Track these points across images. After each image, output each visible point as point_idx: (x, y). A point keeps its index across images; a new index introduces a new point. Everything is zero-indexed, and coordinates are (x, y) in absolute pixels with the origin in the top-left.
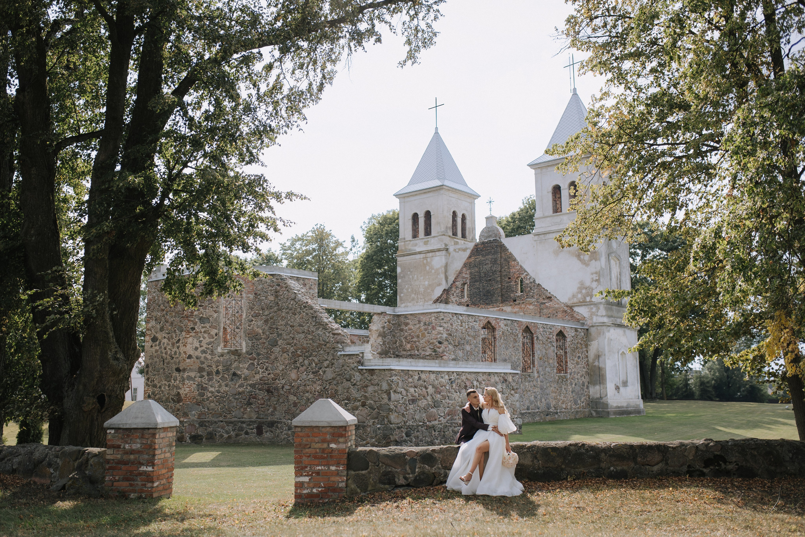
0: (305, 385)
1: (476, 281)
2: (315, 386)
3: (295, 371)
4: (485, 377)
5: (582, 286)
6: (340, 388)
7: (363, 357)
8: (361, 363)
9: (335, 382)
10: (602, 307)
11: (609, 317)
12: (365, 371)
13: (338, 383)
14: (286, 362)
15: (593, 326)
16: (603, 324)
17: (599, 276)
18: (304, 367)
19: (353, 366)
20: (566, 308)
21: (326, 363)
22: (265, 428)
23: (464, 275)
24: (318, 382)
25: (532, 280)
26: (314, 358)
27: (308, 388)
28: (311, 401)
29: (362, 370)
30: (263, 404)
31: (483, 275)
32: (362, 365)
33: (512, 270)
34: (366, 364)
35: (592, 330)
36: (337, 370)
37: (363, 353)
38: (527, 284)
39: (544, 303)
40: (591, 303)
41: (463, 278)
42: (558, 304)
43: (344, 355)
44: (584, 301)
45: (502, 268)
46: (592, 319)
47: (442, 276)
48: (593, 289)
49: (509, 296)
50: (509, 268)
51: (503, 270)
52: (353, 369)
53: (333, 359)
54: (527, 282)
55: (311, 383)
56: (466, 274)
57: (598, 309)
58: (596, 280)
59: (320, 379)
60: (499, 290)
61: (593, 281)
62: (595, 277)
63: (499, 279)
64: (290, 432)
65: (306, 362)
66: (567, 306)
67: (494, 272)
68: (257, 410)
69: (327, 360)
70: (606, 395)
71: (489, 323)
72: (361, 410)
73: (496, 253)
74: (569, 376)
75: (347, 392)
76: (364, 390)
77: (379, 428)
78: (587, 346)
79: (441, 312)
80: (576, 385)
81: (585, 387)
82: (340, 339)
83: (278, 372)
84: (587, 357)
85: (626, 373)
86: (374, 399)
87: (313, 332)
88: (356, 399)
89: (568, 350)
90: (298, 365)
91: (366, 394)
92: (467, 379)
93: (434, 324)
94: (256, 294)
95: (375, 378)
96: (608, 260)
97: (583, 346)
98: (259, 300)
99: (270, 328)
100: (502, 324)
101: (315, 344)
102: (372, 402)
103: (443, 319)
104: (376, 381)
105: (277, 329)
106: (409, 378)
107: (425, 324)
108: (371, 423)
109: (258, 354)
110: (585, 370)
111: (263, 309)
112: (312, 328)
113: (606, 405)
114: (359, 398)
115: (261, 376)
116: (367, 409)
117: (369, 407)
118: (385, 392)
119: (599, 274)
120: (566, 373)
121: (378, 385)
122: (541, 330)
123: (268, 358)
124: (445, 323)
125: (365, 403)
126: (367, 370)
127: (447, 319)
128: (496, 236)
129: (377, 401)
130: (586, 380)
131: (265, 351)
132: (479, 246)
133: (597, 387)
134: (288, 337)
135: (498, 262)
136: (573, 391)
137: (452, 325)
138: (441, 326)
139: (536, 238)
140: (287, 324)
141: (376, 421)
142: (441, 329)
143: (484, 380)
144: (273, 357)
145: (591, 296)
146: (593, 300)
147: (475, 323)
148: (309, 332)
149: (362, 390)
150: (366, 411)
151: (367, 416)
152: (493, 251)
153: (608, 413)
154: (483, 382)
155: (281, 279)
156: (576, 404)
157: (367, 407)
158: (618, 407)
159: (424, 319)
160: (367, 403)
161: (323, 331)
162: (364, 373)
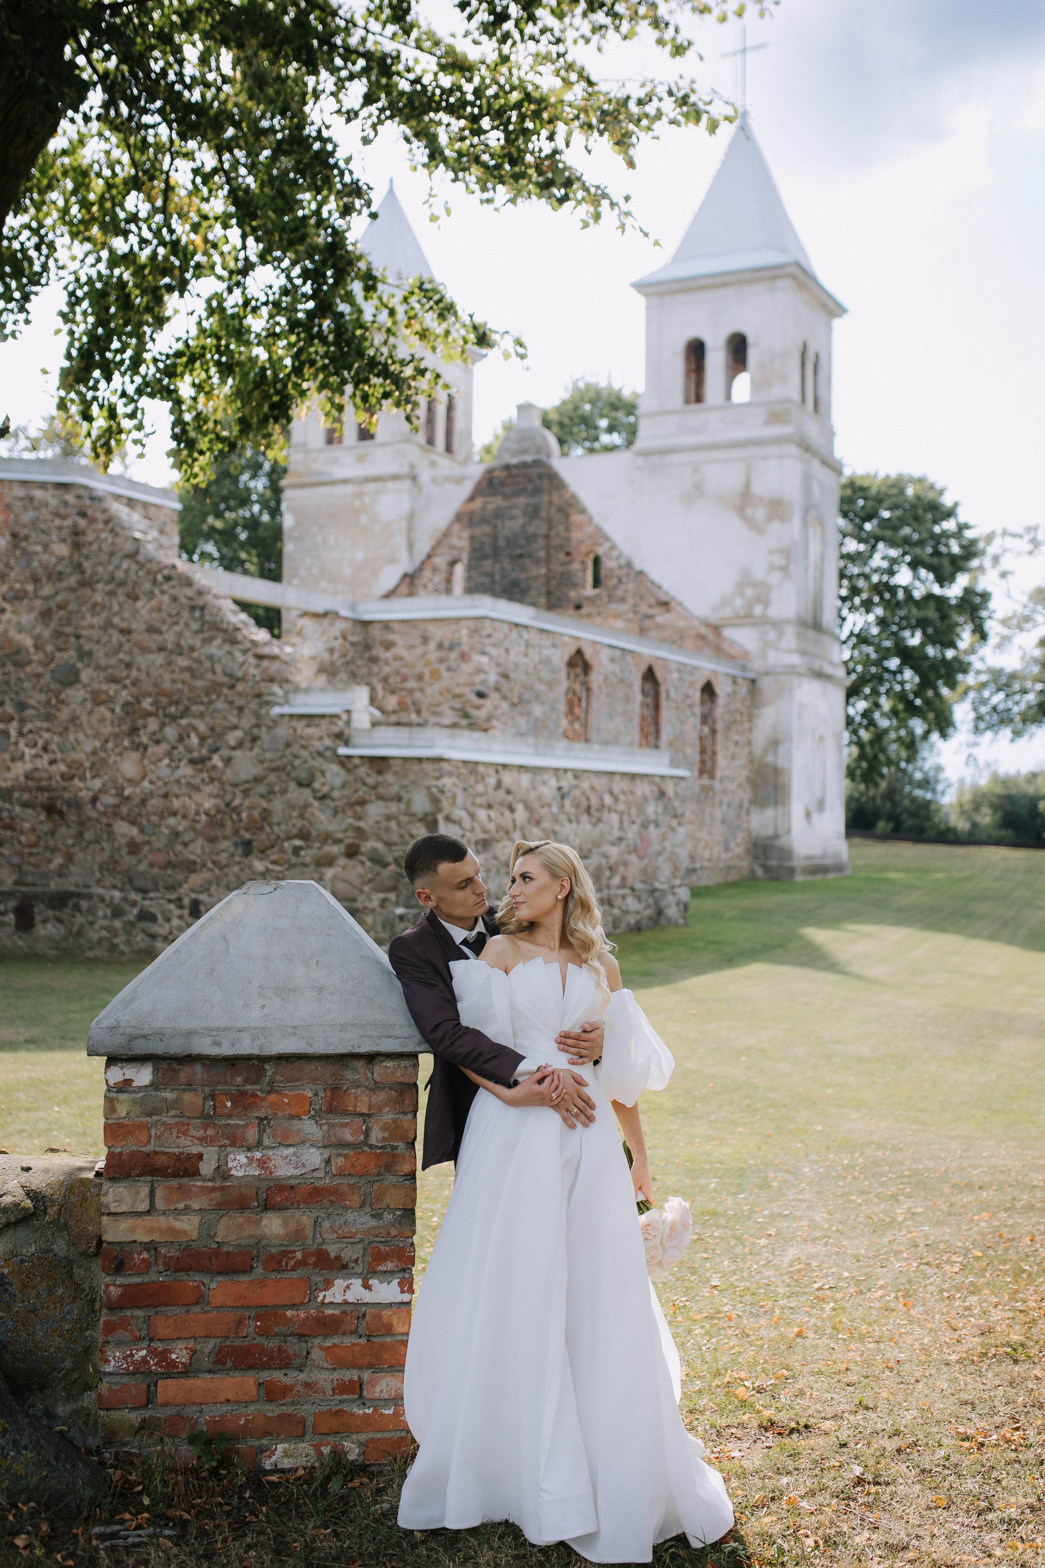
0: (166, 796)
1: (484, 557)
2: (198, 797)
3: (135, 755)
4: (625, 785)
5: (745, 581)
6: (277, 806)
7: (348, 723)
8: (342, 738)
9: (262, 789)
10: (790, 632)
11: (803, 653)
12: (357, 761)
13: (271, 792)
14: (107, 731)
15: (767, 673)
16: (791, 671)
17: (788, 558)
18: (164, 746)
19: (318, 745)
20: (704, 630)
21: (232, 738)
22: (40, 911)
23: (455, 541)
24: (208, 789)
25: (622, 561)
26: (196, 722)
27: (176, 803)
28: (186, 838)
29: (349, 757)
30: (35, 845)
31: (502, 542)
32: (347, 743)
33: (576, 535)
34: (356, 740)
35: (766, 684)
36: (269, 755)
37: (348, 712)
38: (611, 570)
39: (651, 617)
40: (765, 622)
41: (453, 547)
42: (685, 619)
43: (292, 716)
44: (749, 615)
45: (550, 527)
46: (764, 656)
47: (401, 541)
48: (769, 588)
49: (566, 595)
50: (567, 530)
51: (553, 533)
52: (320, 754)
53: (258, 726)
54: (612, 564)
55: (185, 790)
56: (460, 538)
57: (781, 634)
58: (780, 568)
59: (212, 780)
60: (541, 581)
61: (772, 568)
62: (778, 560)
63: (542, 554)
64: (117, 923)
65: (171, 732)
66: (708, 625)
67: (531, 538)
68: (16, 860)
69: (235, 727)
70: (789, 831)
71: (579, 652)
72: (344, 868)
73: (537, 491)
74: (718, 786)
75: (302, 816)
76: (356, 812)
77: (401, 918)
78: (751, 717)
79: (485, 618)
80: (729, 805)
81: (744, 812)
82: (278, 672)
83: (79, 756)
84: (750, 743)
85: (824, 783)
86: (385, 838)
87: (192, 649)
88: (327, 838)
89: (720, 726)
90: (144, 739)
91: (361, 824)
92: (593, 788)
93: (465, 648)
94: (14, 535)
95: (389, 777)
96: (805, 524)
97: (745, 718)
98: (25, 552)
99: (58, 634)
100: (605, 656)
101: (199, 683)
102: (379, 846)
103: (489, 636)
104: (394, 789)
105: (78, 637)
106: (477, 782)
107: (440, 646)
108: (375, 903)
109: (22, 706)
110: (745, 773)
111: (36, 580)
112: (189, 639)
113: (787, 853)
114: (340, 835)
115: (29, 766)
116: (363, 863)
117: (371, 860)
118: (420, 820)
119: (787, 553)
120: (712, 777)
121: (400, 799)
122: (675, 675)
123: (48, 717)
124: (494, 645)
125: (358, 847)
126: (362, 757)
127: (498, 636)
128: (539, 451)
129: (395, 844)
130: (746, 795)
131: (43, 697)
132: (497, 473)
133: (770, 813)
134: (113, 661)
135: (543, 514)
136: (723, 821)
137: (507, 651)
138: (484, 653)
139: (640, 461)
140: (108, 625)
141: (392, 896)
142: (485, 660)
143: (623, 792)
144: (64, 714)
145: (767, 604)
146: (773, 612)
147: (553, 650)
148: (179, 650)
149: (350, 813)
150: (360, 869)
151: (364, 883)
152: (530, 486)
153: (792, 871)
154: (622, 798)
155: (92, 499)
156: (727, 849)
157: (363, 858)
158: (808, 858)
159: (437, 633)
160: (363, 849)
161: (227, 647)
162: (356, 767)
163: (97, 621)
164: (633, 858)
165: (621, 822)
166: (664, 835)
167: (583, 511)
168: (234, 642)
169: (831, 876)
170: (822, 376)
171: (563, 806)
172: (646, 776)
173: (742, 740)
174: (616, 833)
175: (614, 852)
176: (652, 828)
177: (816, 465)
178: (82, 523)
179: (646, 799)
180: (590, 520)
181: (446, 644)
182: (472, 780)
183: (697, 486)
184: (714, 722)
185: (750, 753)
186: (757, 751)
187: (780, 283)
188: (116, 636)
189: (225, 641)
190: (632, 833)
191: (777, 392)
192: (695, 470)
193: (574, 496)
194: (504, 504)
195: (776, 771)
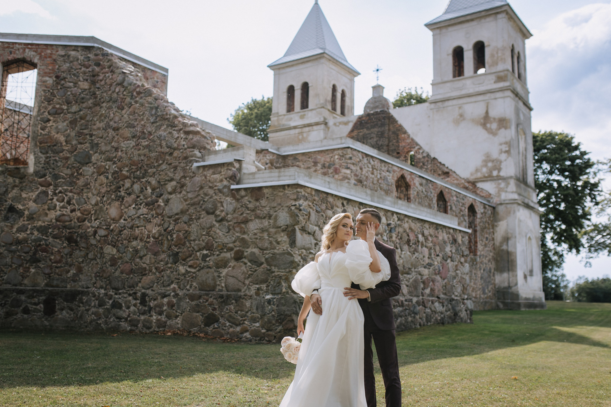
0: (132, 228)
2: (149, 226)
3: (117, 203)
5: (488, 159)
6: (194, 228)
7: (240, 169)
8: (234, 179)
9: (185, 218)
10: (512, 182)
11: (519, 194)
12: (243, 193)
13: (191, 219)
14: (103, 190)
15: (501, 204)
16: (514, 202)
17: (510, 146)
18: (133, 196)
19: (220, 185)
20: (467, 185)
21: (170, 187)
22: (59, 303)
24: (155, 221)
25: (425, 155)
26: (150, 179)
27: (137, 231)
28: (142, 253)
29: (238, 190)
30: (60, 261)
32: (238, 182)
33: (402, 144)
34: (246, 181)
35: (501, 209)
36: (190, 195)
37: (239, 161)
38: (419, 159)
40: (499, 178)
42: (457, 180)
43: (204, 167)
44: (491, 176)
45: (390, 140)
46: (499, 196)
48: (501, 162)
50: (398, 142)
51: (391, 144)
52: (220, 191)
53: (184, 177)
54: (420, 156)
55: (142, 223)
57: (508, 184)
58: (506, 152)
59: (158, 214)
61: (501, 152)
62: (505, 148)
64: (101, 310)
65: (136, 187)
66: (469, 182)
67: (380, 147)
68: (47, 271)
69: (172, 180)
70: (516, 284)
71: (403, 177)
72: (233, 268)
73: (383, 125)
74: (478, 259)
75: (208, 234)
76: (241, 228)
77: (269, 302)
78: (493, 227)
79: (348, 148)
80: (484, 270)
81: (492, 275)
82: (198, 142)
83: (88, 207)
84: (493, 239)
85: (532, 261)
86: (260, 245)
87: (150, 133)
88: (224, 248)
89: (478, 228)
90: (123, 194)
91: (245, 236)
92: (410, 229)
93: (337, 166)
94: (57, 77)
95: (263, 202)
96: (517, 131)
97: (491, 227)
98: (63, 87)
99: (79, 134)
100: (417, 181)
101: (153, 155)
102: (256, 251)
103: (351, 158)
104: (266, 211)
105: (91, 135)
106: (327, 208)
107: (324, 166)
108: (253, 292)
109: (56, 177)
110: (491, 254)
111: (68, 103)
112: (150, 128)
113: (516, 296)
114: (231, 245)
115: (58, 213)
116: (245, 264)
117: (250, 261)
118: (283, 231)
119: (509, 144)
120: (475, 255)
121: (270, 217)
122: (455, 198)
123: (72, 184)
124: (353, 164)
125: (243, 252)
126: (245, 189)
127: (355, 159)
128: (383, 106)
129: (266, 249)
130: (492, 266)
131: (69, 172)
132: (364, 118)
133: (505, 275)
134: (109, 148)
135: (386, 135)
136: (482, 278)
137: (361, 169)
138: (348, 168)
139: (433, 106)
140: (108, 126)
141: (264, 287)
142: (348, 172)
143: (431, 236)
144: (81, 182)
145: (499, 170)
146: (502, 174)
147: (388, 173)
148: (143, 135)
149: (237, 229)
150: (243, 268)
151: (245, 278)
152: (379, 123)
153: (519, 305)
154: (430, 239)
155: (103, 55)
156: (484, 293)
157: (246, 261)
158: (526, 299)
159: (321, 159)
160: (246, 254)
161: (169, 130)
162: (242, 197)
163: (102, 125)
164: (438, 278)
165: (430, 254)
166: (456, 266)
167: (405, 132)
168: (173, 126)
169: (538, 309)
170: (521, 64)
171: (391, 237)
172: (445, 227)
173: (490, 238)
174: (427, 261)
175: (426, 272)
176: (449, 261)
177: (521, 104)
178: (97, 69)
179: (445, 242)
180: (409, 136)
181: (327, 164)
182: (324, 207)
183: (461, 115)
184: (475, 226)
185: (494, 244)
186: (497, 244)
187: (500, 16)
188: (111, 132)
189: (168, 126)
190: (437, 262)
191: (501, 67)
192: (460, 108)
193: (400, 126)
194: (367, 132)
195: (508, 253)
